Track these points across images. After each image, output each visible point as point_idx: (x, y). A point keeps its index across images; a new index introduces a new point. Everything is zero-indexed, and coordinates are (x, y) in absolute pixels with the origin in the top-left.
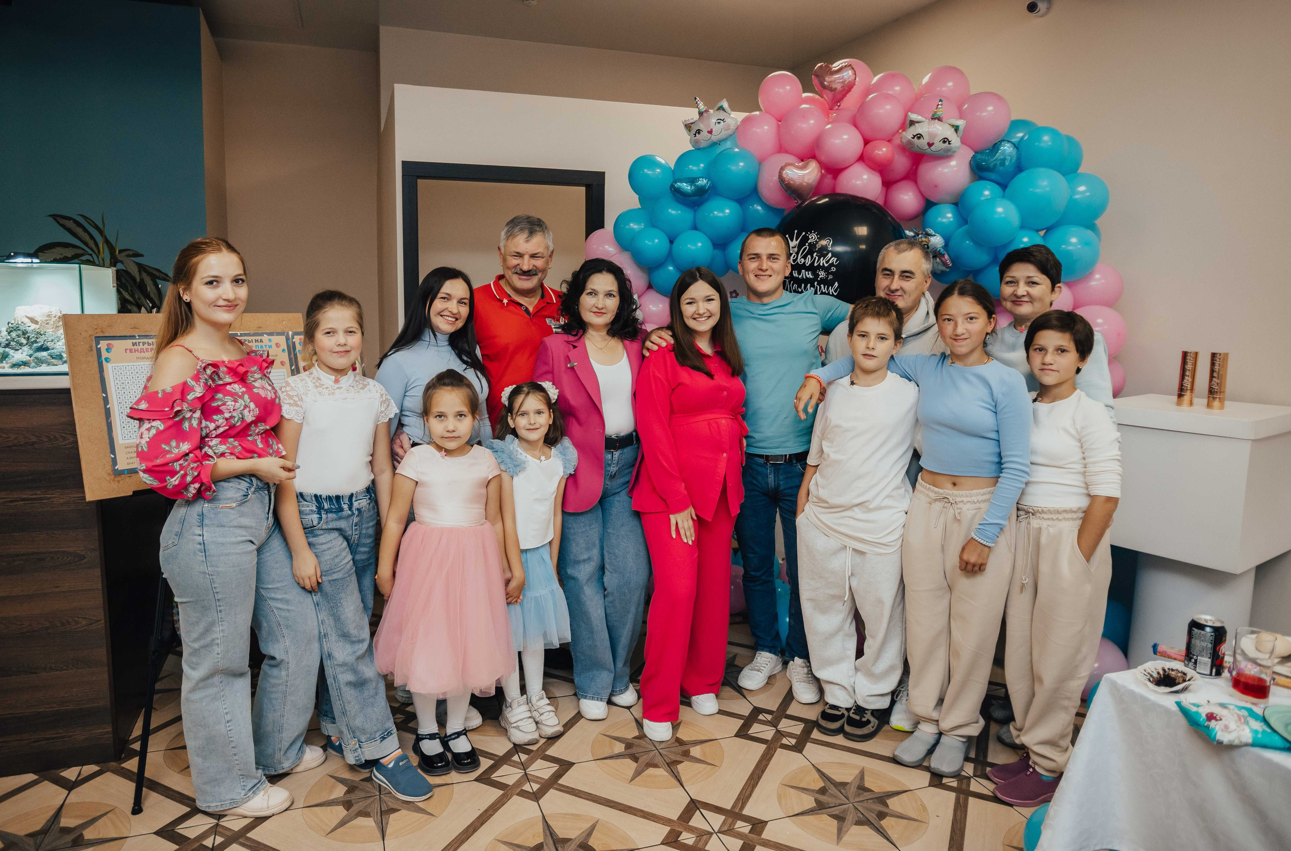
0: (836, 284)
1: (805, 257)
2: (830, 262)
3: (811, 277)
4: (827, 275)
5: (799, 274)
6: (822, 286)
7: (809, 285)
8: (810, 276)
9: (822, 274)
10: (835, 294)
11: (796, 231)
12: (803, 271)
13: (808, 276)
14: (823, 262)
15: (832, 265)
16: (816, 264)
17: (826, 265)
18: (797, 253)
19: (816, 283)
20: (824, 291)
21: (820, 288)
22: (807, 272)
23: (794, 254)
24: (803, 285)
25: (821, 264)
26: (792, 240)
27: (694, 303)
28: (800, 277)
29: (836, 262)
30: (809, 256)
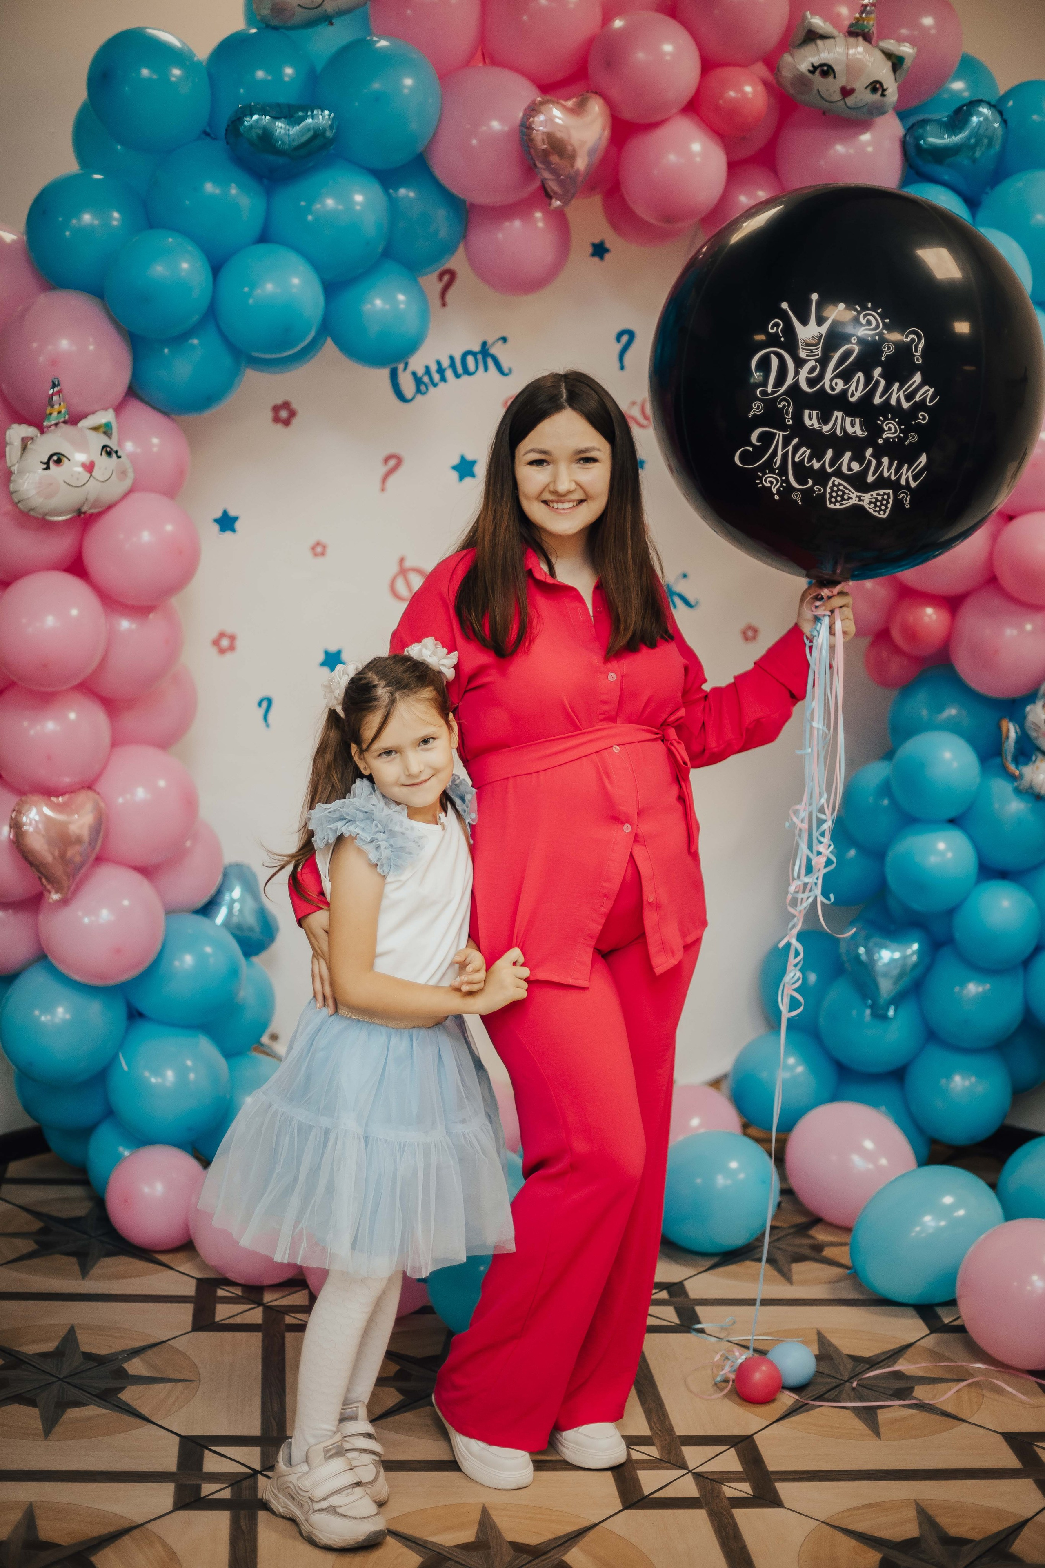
0: (923, 459)
1: (846, 376)
2: (917, 398)
3: (859, 433)
4: (906, 432)
5: (825, 420)
6: (885, 460)
7: (848, 455)
8: (856, 429)
10: (913, 484)
11: (815, 297)
12: (838, 414)
13: (850, 430)
14: (897, 395)
15: (921, 406)
16: (877, 400)
17: (905, 405)
18: (824, 362)
19: (869, 452)
20: (886, 474)
21: (879, 464)
22: (848, 420)
23: (812, 363)
24: (830, 453)
26: (804, 322)
27: (548, 463)
28: (826, 429)
29: (930, 401)
30: (860, 375)
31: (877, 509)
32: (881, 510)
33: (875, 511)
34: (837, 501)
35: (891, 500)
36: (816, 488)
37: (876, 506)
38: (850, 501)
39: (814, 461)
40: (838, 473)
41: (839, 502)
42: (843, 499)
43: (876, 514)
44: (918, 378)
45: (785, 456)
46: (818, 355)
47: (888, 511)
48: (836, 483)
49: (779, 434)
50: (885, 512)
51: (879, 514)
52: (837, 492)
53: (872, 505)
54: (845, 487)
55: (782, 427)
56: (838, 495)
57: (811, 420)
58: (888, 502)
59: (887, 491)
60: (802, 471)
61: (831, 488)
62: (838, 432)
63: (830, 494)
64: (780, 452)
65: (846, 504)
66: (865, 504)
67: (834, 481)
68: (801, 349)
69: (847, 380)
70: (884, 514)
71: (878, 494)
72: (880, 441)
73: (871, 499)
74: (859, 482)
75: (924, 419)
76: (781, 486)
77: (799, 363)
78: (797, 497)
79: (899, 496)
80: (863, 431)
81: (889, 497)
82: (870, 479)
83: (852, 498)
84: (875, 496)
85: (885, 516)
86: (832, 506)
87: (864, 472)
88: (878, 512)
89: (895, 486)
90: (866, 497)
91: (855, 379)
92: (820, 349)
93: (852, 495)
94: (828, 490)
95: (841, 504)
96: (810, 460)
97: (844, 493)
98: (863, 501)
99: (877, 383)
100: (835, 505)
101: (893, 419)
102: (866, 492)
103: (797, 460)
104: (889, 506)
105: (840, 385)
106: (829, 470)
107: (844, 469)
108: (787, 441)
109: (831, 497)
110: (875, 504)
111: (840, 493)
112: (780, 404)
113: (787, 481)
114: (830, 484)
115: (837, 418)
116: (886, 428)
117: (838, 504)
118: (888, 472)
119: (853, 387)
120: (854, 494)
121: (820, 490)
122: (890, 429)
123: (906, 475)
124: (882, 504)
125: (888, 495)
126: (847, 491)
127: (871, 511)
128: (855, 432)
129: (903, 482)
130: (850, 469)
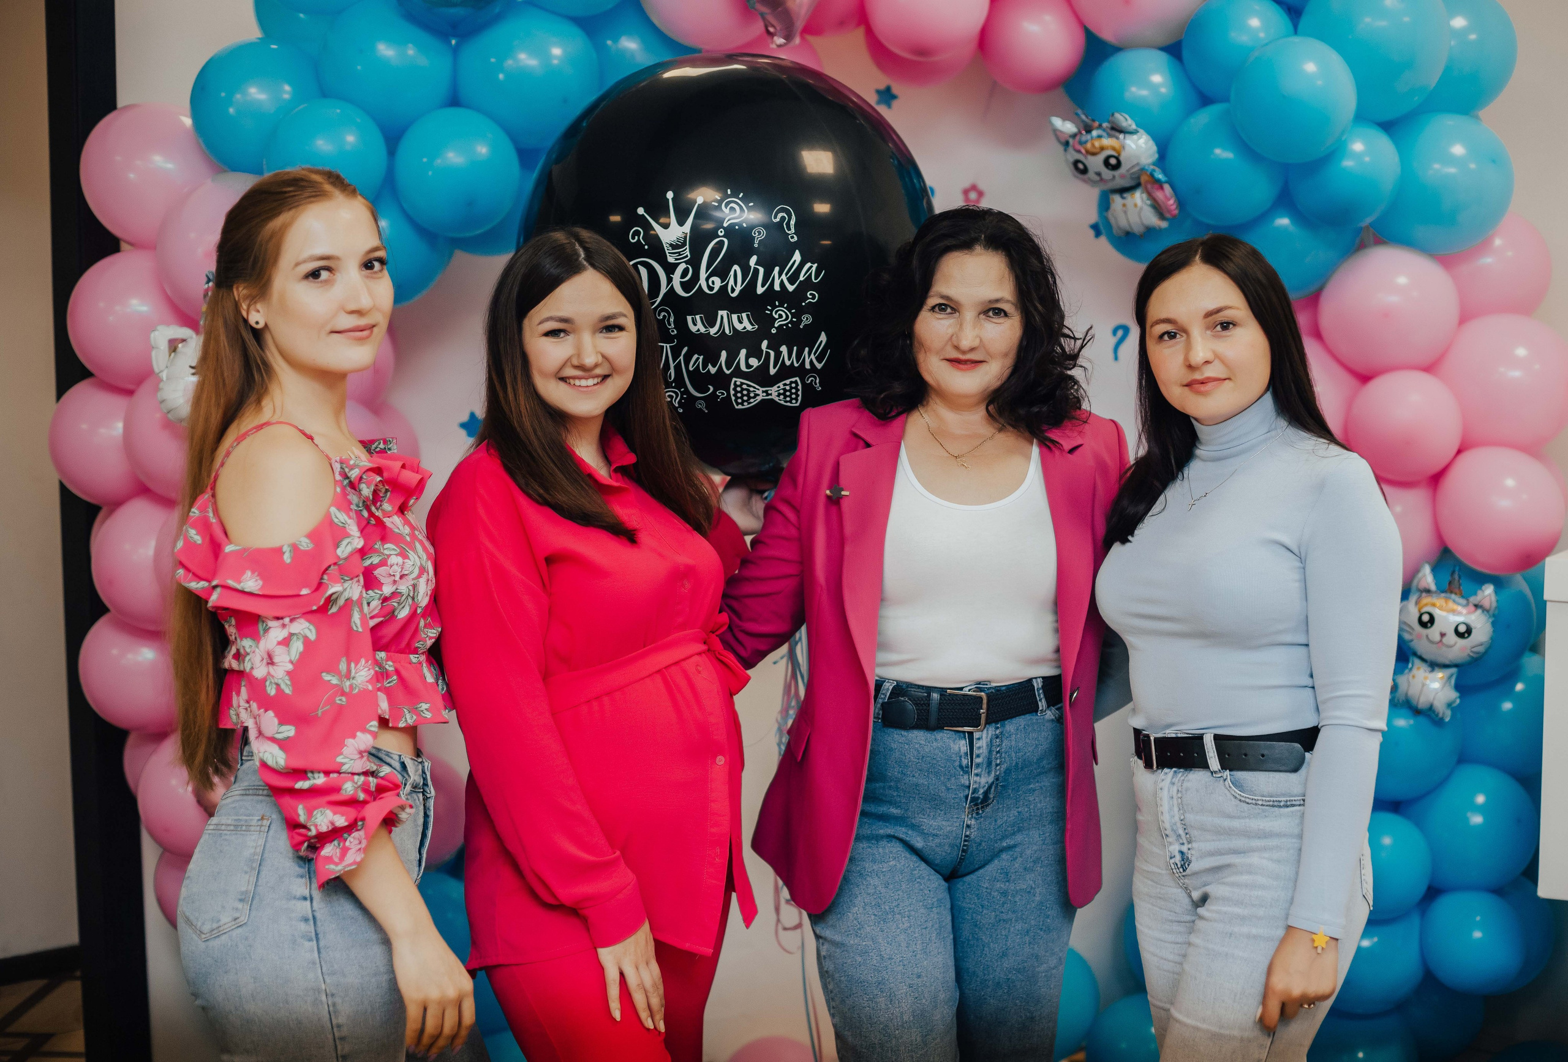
0: (823, 338)
1: (722, 272)
2: (802, 278)
3: (749, 328)
4: (798, 316)
5: (710, 321)
6: (784, 349)
7: (743, 352)
8: (744, 324)
9: (781, 316)
10: (818, 366)
11: (669, 194)
12: (723, 313)
13: (739, 327)
14: (779, 279)
15: (807, 284)
16: (760, 290)
17: (791, 288)
18: (695, 262)
19: (765, 344)
20: (788, 363)
21: (778, 354)
22: (735, 317)
23: (682, 266)
24: (724, 354)
25: (777, 287)
26: (665, 224)
27: (568, 333)
28: (713, 331)
29: (816, 277)
30: (736, 267)
31: (788, 399)
32: (792, 399)
33: (786, 402)
34: (743, 401)
35: (800, 387)
36: (719, 393)
37: (785, 397)
38: (757, 398)
39: (710, 366)
40: (738, 373)
41: (746, 401)
42: (750, 398)
43: (789, 404)
44: (797, 257)
45: (678, 368)
46: (687, 256)
47: (800, 398)
48: (738, 383)
49: (666, 346)
50: (797, 400)
51: (791, 403)
52: (741, 392)
53: (782, 397)
54: (748, 385)
55: (668, 339)
56: (743, 395)
57: (696, 325)
58: (797, 390)
59: (793, 380)
60: (700, 380)
61: (735, 389)
62: (727, 331)
63: (735, 395)
64: (672, 365)
65: (754, 402)
66: (774, 396)
67: (736, 381)
68: (668, 255)
69: (724, 276)
70: (796, 403)
71: (785, 385)
72: (774, 331)
73: (779, 390)
74: (762, 377)
75: (814, 298)
76: (682, 398)
77: (670, 269)
78: (701, 405)
79: (808, 381)
80: (752, 325)
81: (797, 385)
82: (772, 371)
83: (759, 395)
84: (782, 387)
85: (798, 404)
86: (740, 407)
87: (765, 366)
88: (790, 402)
89: (801, 372)
90: (774, 391)
91: (732, 273)
92: (688, 250)
93: (757, 392)
94: (732, 392)
95: (749, 403)
96: (705, 366)
97: (749, 391)
98: (771, 394)
99: (756, 271)
100: (743, 405)
101: (781, 305)
102: (772, 386)
103: (691, 369)
104: (800, 393)
105: (717, 282)
106: (728, 372)
107: (743, 367)
108: (676, 354)
109: (737, 397)
110: (784, 394)
111: (745, 392)
112: (659, 316)
113: (687, 391)
114: (732, 386)
115: (722, 317)
116: (776, 316)
117: (745, 404)
118: (789, 360)
119: (731, 282)
120: (760, 391)
121: (723, 394)
122: (780, 316)
123: (809, 358)
124: (792, 394)
125: (796, 382)
126: (752, 389)
127: (782, 402)
128: (745, 328)
129: (808, 366)
130: (748, 366)
